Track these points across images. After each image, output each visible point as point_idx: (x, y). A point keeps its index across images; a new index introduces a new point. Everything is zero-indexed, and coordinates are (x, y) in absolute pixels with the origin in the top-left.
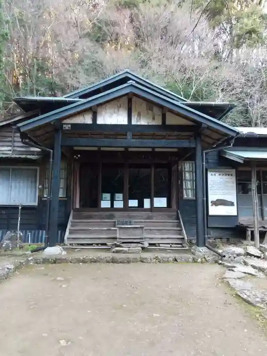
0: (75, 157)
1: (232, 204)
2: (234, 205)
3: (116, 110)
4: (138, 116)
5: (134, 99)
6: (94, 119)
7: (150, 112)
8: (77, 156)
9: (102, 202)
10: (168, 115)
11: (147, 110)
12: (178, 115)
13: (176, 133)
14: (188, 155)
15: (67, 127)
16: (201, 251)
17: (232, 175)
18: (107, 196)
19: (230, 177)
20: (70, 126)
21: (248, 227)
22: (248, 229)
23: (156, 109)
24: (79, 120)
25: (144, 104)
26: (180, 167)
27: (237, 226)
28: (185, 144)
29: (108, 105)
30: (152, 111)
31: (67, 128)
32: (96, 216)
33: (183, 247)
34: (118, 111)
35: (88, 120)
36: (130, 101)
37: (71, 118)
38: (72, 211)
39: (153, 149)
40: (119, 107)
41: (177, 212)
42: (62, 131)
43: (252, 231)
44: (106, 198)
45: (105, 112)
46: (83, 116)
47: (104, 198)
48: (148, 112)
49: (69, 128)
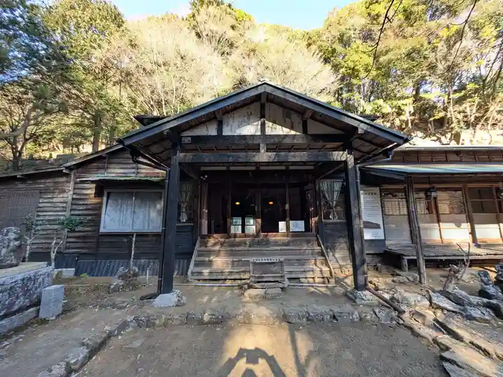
0: (202, 177)
1: (377, 226)
2: (380, 228)
3: (246, 119)
4: (273, 125)
5: (267, 105)
6: (220, 130)
7: (287, 119)
8: (204, 177)
9: (232, 227)
10: (310, 123)
11: (283, 116)
12: (322, 122)
13: (320, 144)
14: (330, 172)
15: (187, 140)
17: (375, 194)
18: (238, 220)
19: (374, 196)
20: (190, 139)
22: (405, 257)
23: (294, 117)
24: (201, 131)
25: (280, 111)
26: (317, 187)
27: (385, 251)
28: (334, 157)
29: (236, 114)
30: (290, 118)
31: (186, 142)
32: (225, 243)
34: (249, 119)
35: (212, 131)
36: (263, 107)
37: (192, 130)
38: (199, 237)
39: (287, 167)
40: (249, 115)
41: (317, 236)
42: (181, 146)
43: (408, 260)
44: (237, 222)
45: (233, 121)
46: (207, 127)
47: (235, 222)
48: (284, 119)
49: (189, 141)
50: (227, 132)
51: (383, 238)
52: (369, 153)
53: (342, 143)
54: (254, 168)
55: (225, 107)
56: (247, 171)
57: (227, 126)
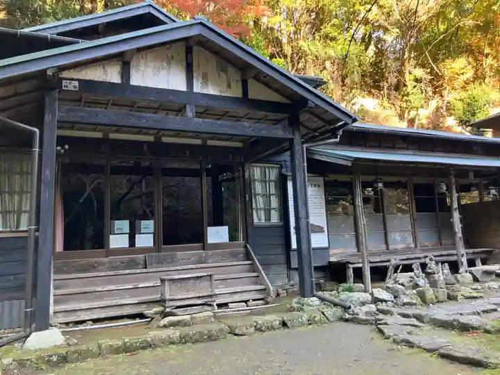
0: (59, 148)
1: (320, 230)
2: (323, 231)
3: (165, 64)
4: (203, 79)
5: (196, 49)
6: (125, 74)
7: (222, 74)
8: (63, 148)
9: (111, 237)
10: (252, 84)
11: (217, 69)
12: (266, 84)
13: (261, 114)
15: (72, 86)
16: (311, 303)
17: (319, 186)
18: (123, 225)
19: (317, 189)
20: (77, 83)
21: (349, 263)
22: (350, 266)
23: (231, 70)
24: (94, 74)
25: (213, 60)
26: (247, 174)
27: (329, 263)
28: (279, 132)
29: (151, 55)
30: (225, 71)
31: (71, 88)
32: (102, 264)
33: (267, 303)
34: (169, 65)
35: (112, 75)
36: (189, 51)
37: (78, 69)
39: (204, 140)
40: (170, 60)
43: (354, 269)
44: (122, 229)
45: (146, 66)
46: (104, 67)
47: (117, 229)
48: (219, 73)
49: (75, 87)
50: (137, 79)
51: (327, 246)
52: (315, 130)
53: (287, 115)
54: (151, 139)
57: (138, 71)
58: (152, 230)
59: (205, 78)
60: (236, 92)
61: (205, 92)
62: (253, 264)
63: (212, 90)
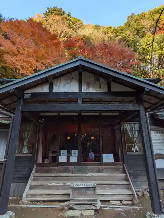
0: (40, 120)
3: (69, 81)
5: (83, 73)
6: (51, 88)
7: (97, 82)
8: (42, 120)
9: (60, 157)
10: (113, 84)
11: (94, 80)
13: (120, 98)
14: (129, 117)
15: (27, 96)
18: (65, 152)
20: (30, 95)
23: (102, 80)
24: (38, 90)
26: (122, 127)
29: (62, 78)
30: (99, 81)
32: (55, 170)
34: (71, 81)
35: (45, 89)
36: (80, 74)
37: (32, 89)
38: (35, 166)
39: (100, 113)
40: (71, 79)
41: (123, 165)
42: (24, 100)
44: (64, 154)
45: (60, 83)
46: (42, 87)
47: (62, 154)
48: (95, 82)
49: (29, 96)
50: (55, 90)
52: (155, 104)
53: (134, 98)
54: (77, 114)
55: (54, 74)
56: (73, 116)
57: (56, 86)
58: (77, 154)
59: (88, 85)
60: (105, 89)
61: (88, 91)
62: (126, 176)
63: (91, 90)
